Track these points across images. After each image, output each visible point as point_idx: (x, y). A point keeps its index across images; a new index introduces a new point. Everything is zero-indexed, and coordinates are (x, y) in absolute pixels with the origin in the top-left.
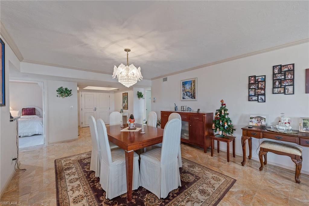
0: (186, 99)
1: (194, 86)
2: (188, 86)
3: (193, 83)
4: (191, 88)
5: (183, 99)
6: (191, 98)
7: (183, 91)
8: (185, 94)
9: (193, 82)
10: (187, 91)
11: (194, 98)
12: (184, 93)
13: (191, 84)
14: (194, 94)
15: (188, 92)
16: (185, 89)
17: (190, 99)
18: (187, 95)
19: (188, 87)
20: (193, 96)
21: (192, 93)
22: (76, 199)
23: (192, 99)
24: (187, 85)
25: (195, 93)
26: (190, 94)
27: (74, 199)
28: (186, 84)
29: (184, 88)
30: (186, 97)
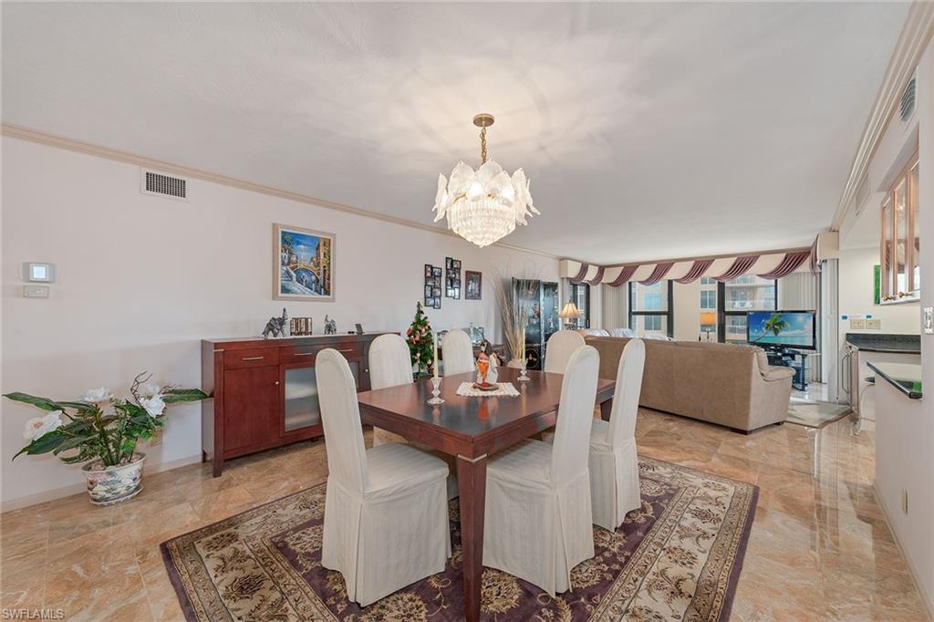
0: (296, 293)
1: (327, 255)
2: (305, 250)
3: (322, 246)
4: (315, 259)
5: (282, 292)
6: (316, 291)
7: (283, 264)
8: (291, 277)
9: (322, 243)
10: (300, 266)
11: (327, 293)
12: (287, 272)
13: (318, 248)
14: (324, 281)
15: (306, 270)
16: (294, 259)
17: (309, 294)
18: (300, 280)
19: (304, 255)
20: (323, 286)
21: (321, 277)
22: (685, 562)
23: (317, 296)
24: (302, 247)
25: (329, 279)
26: (313, 278)
27: (688, 565)
28: (299, 243)
29: (291, 253)
30: (296, 286)
